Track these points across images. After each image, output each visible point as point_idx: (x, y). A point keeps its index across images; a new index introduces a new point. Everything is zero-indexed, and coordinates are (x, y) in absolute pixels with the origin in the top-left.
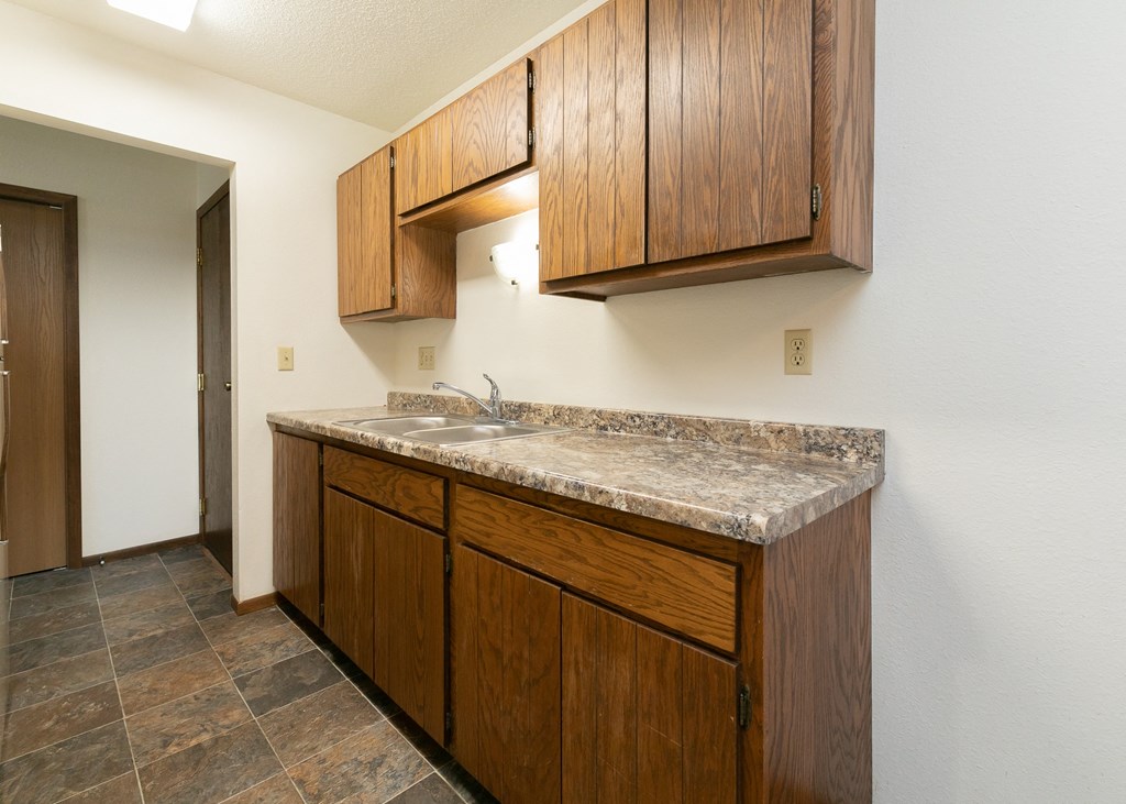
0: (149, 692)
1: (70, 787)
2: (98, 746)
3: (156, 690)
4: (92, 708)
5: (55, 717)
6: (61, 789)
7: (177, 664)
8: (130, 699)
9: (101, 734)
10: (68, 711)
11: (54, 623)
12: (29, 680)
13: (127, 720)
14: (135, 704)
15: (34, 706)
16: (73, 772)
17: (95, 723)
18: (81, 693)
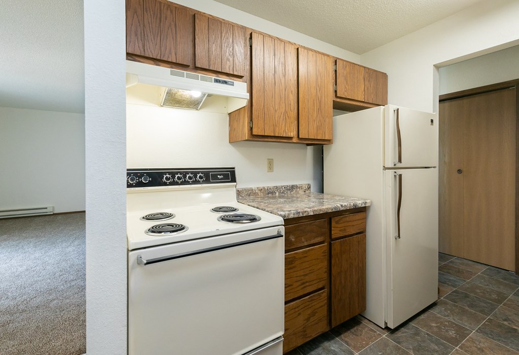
0: (479, 349)
1: (413, 349)
2: (436, 347)
3: (483, 351)
4: (452, 333)
5: (438, 325)
6: (411, 347)
7: (510, 351)
8: (468, 344)
9: (443, 344)
10: (444, 327)
11: (481, 292)
12: (448, 306)
13: (456, 350)
14: (468, 347)
15: (439, 315)
16: (420, 346)
17: (446, 339)
18: (456, 325)
